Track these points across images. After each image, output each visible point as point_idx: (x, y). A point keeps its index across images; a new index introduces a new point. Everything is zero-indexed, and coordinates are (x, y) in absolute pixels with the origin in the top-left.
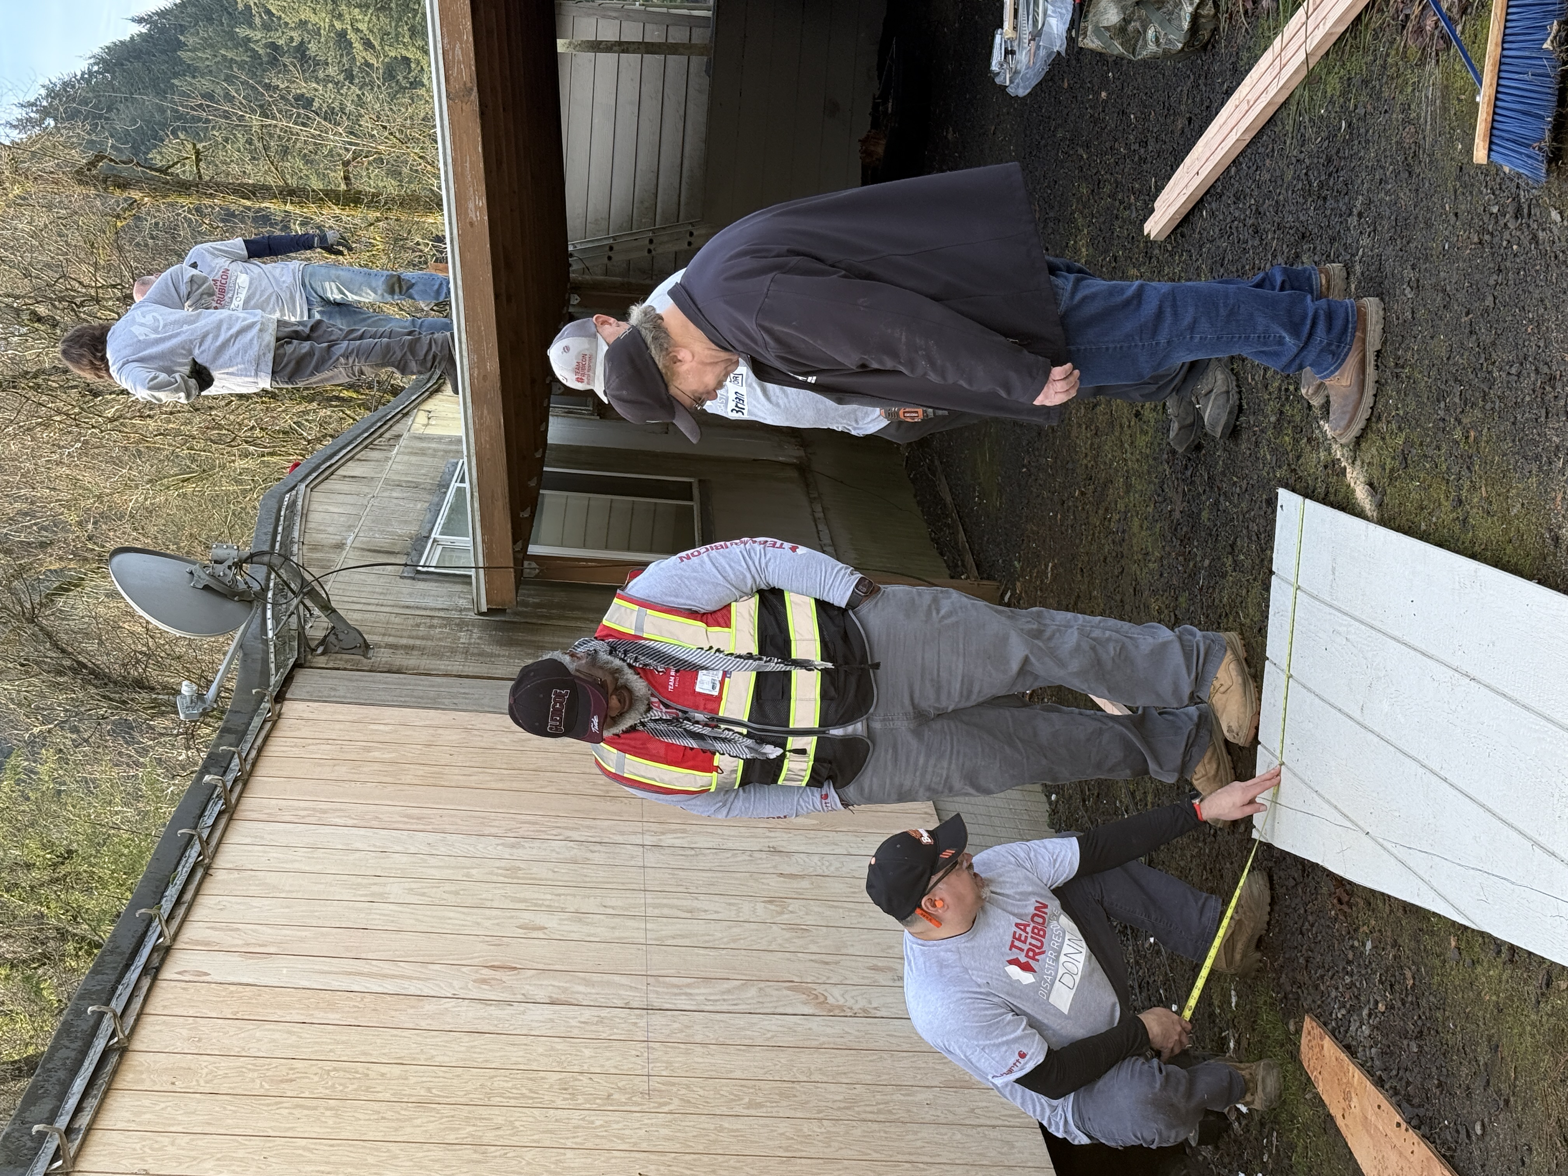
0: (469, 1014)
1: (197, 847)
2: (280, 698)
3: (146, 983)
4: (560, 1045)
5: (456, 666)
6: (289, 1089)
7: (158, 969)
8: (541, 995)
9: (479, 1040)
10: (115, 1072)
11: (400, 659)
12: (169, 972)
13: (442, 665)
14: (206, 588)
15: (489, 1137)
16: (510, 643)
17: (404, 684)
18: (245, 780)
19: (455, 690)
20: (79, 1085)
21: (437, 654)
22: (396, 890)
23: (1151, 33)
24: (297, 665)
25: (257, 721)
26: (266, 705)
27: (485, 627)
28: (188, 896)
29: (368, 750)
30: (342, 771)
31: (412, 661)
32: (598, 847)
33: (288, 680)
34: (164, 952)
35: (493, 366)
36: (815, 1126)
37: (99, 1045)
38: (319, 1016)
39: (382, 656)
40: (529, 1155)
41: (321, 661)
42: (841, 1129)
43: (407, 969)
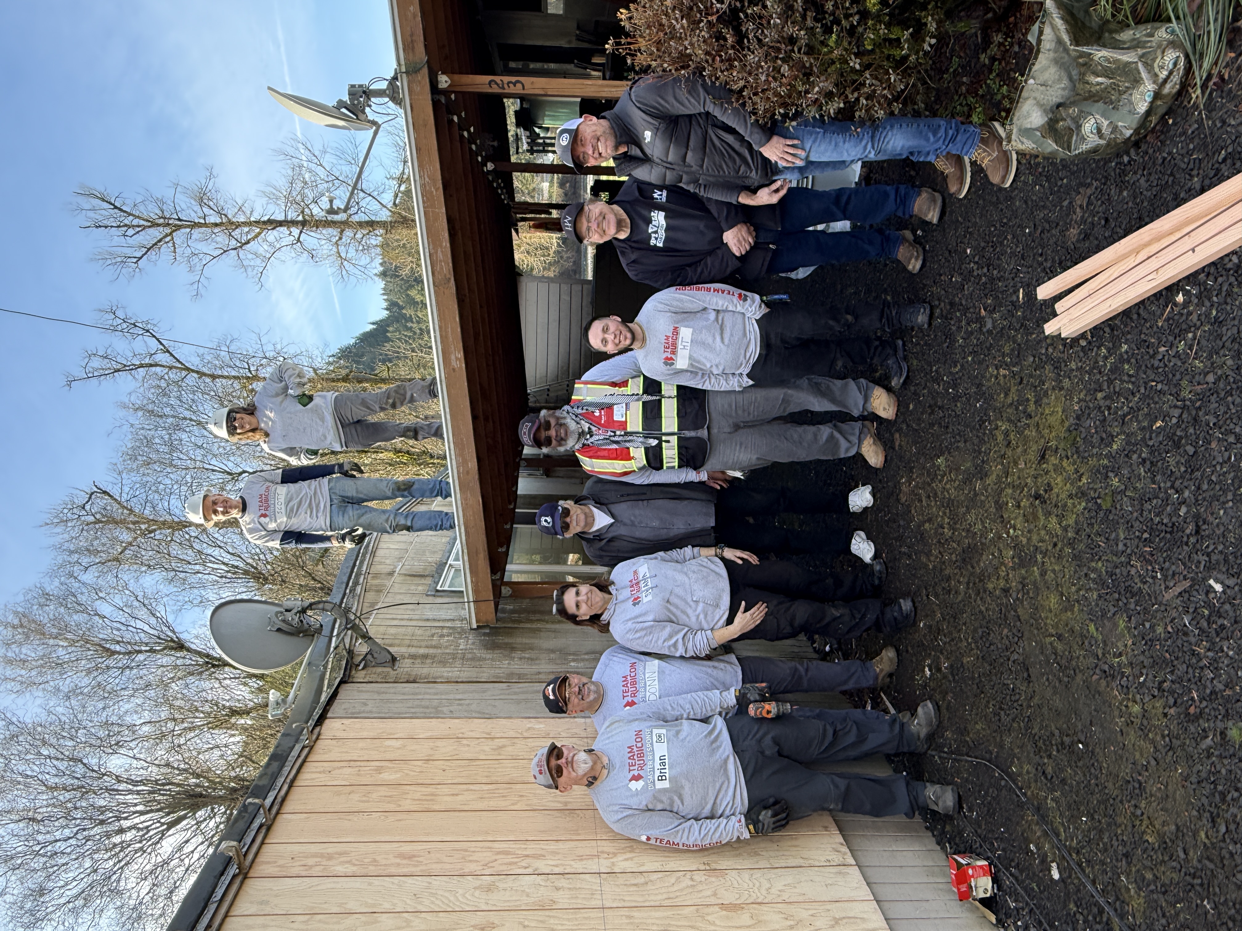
2: (321, 720)
5: (455, 672)
11: (417, 669)
13: (445, 672)
14: (279, 630)
16: (493, 646)
17: (416, 694)
19: (451, 696)
21: (443, 663)
24: (342, 682)
27: (476, 637)
29: (379, 770)
31: (424, 670)
32: (562, 882)
33: (333, 696)
39: (405, 667)
41: (360, 676)
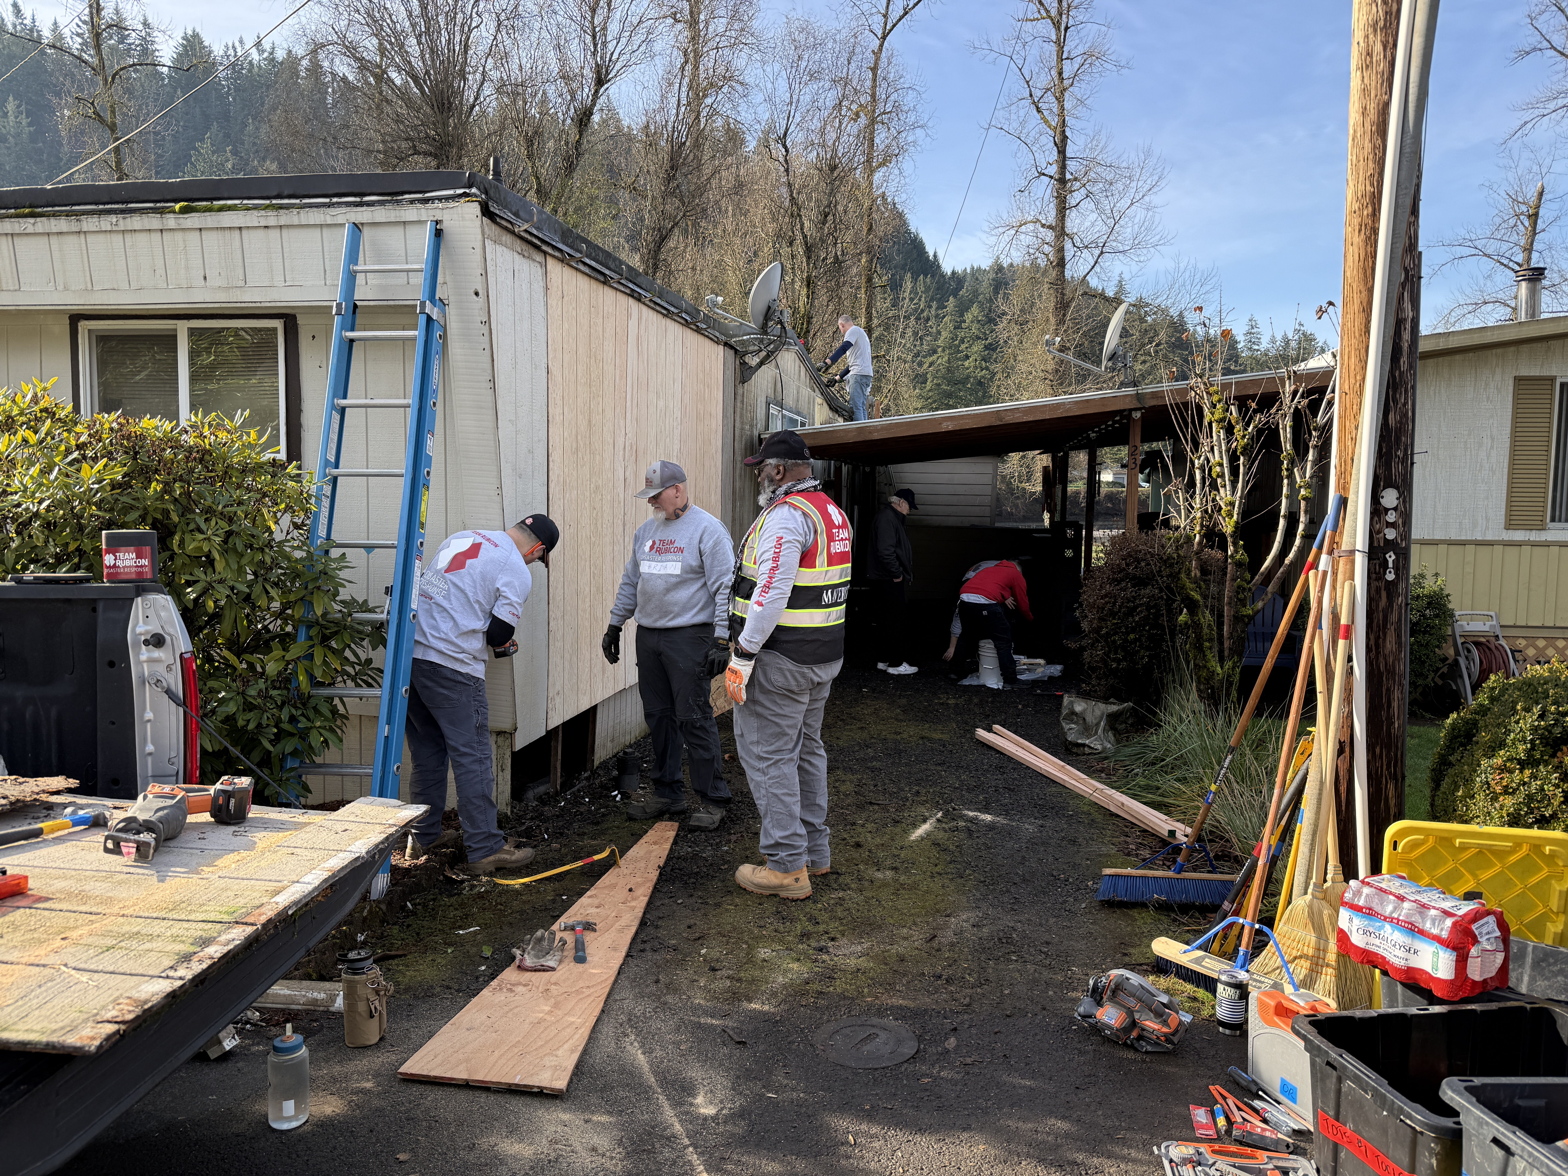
0: (620, 441)
1: (676, 311)
2: (726, 344)
3: (628, 291)
4: (611, 484)
5: (738, 425)
6: (593, 361)
7: (632, 296)
8: (627, 474)
9: (611, 446)
10: (597, 279)
11: (739, 398)
12: (631, 301)
13: (737, 419)
14: (769, 308)
15: (580, 455)
16: (746, 449)
17: (730, 397)
18: (698, 331)
19: (729, 425)
20: (593, 264)
22: (661, 404)
23: (1073, 726)
24: (736, 351)
25: (717, 334)
26: (723, 338)
27: (752, 437)
28: (658, 308)
29: (709, 386)
30: (701, 376)
31: (739, 404)
33: (731, 347)
34: (639, 299)
35: (876, 436)
36: (588, 604)
37: (607, 272)
38: (618, 372)
39: (740, 391)
40: (575, 473)
41: (738, 362)
42: (588, 616)
43: (635, 412)
